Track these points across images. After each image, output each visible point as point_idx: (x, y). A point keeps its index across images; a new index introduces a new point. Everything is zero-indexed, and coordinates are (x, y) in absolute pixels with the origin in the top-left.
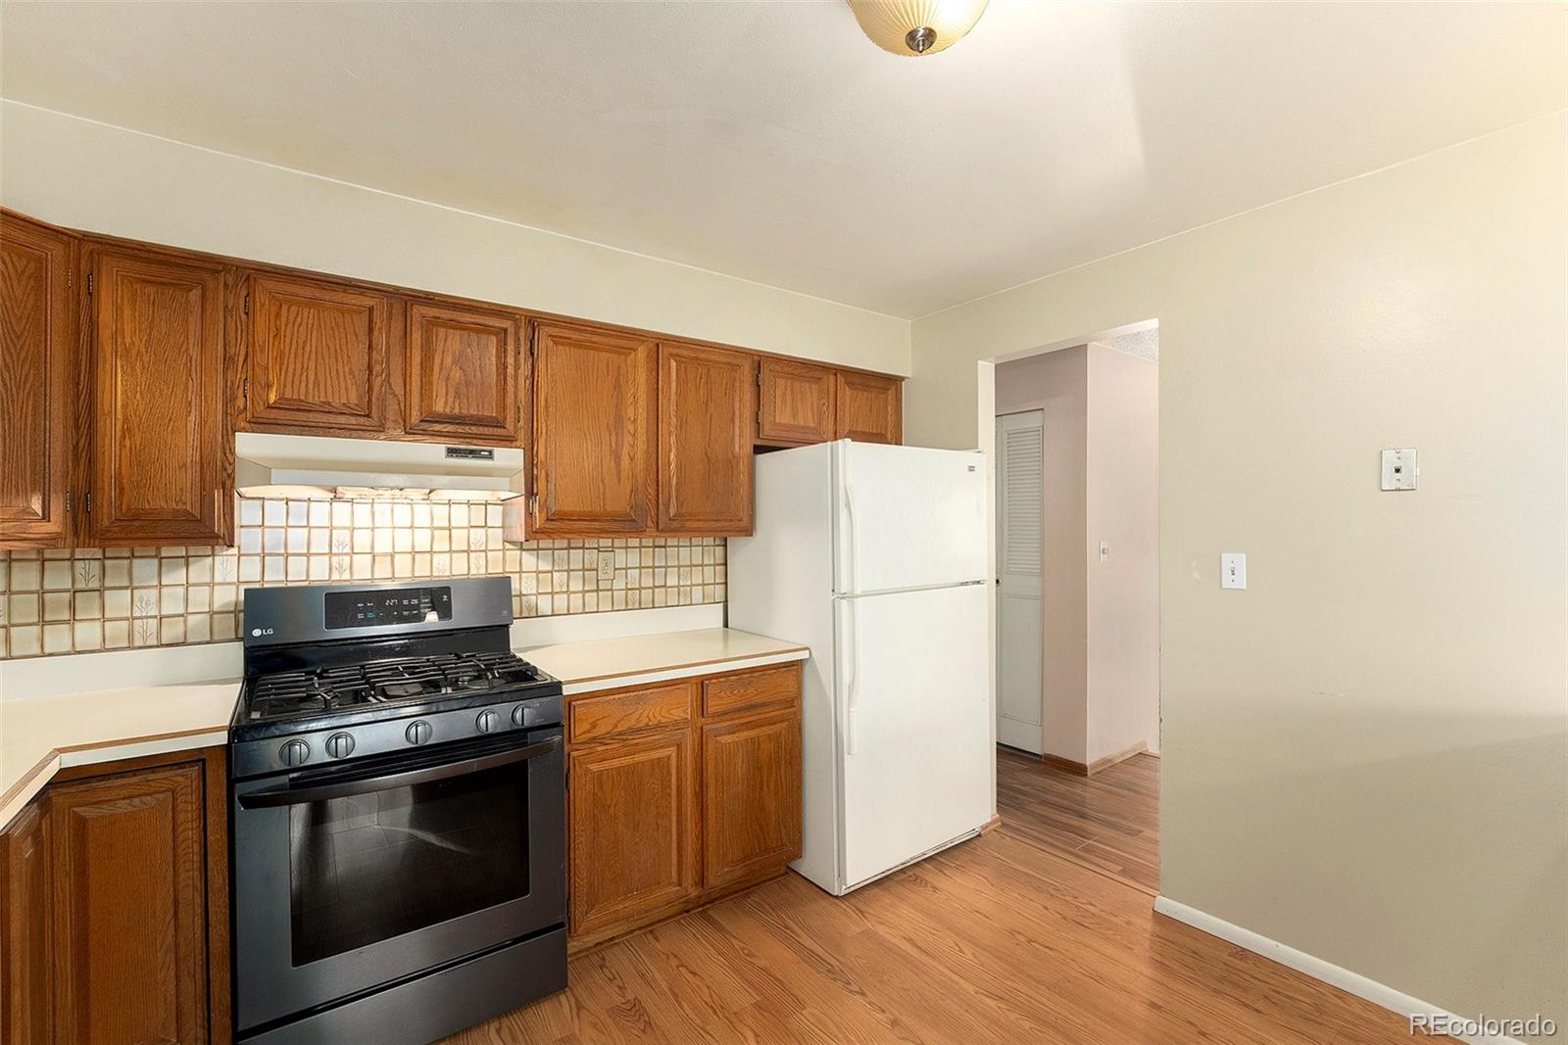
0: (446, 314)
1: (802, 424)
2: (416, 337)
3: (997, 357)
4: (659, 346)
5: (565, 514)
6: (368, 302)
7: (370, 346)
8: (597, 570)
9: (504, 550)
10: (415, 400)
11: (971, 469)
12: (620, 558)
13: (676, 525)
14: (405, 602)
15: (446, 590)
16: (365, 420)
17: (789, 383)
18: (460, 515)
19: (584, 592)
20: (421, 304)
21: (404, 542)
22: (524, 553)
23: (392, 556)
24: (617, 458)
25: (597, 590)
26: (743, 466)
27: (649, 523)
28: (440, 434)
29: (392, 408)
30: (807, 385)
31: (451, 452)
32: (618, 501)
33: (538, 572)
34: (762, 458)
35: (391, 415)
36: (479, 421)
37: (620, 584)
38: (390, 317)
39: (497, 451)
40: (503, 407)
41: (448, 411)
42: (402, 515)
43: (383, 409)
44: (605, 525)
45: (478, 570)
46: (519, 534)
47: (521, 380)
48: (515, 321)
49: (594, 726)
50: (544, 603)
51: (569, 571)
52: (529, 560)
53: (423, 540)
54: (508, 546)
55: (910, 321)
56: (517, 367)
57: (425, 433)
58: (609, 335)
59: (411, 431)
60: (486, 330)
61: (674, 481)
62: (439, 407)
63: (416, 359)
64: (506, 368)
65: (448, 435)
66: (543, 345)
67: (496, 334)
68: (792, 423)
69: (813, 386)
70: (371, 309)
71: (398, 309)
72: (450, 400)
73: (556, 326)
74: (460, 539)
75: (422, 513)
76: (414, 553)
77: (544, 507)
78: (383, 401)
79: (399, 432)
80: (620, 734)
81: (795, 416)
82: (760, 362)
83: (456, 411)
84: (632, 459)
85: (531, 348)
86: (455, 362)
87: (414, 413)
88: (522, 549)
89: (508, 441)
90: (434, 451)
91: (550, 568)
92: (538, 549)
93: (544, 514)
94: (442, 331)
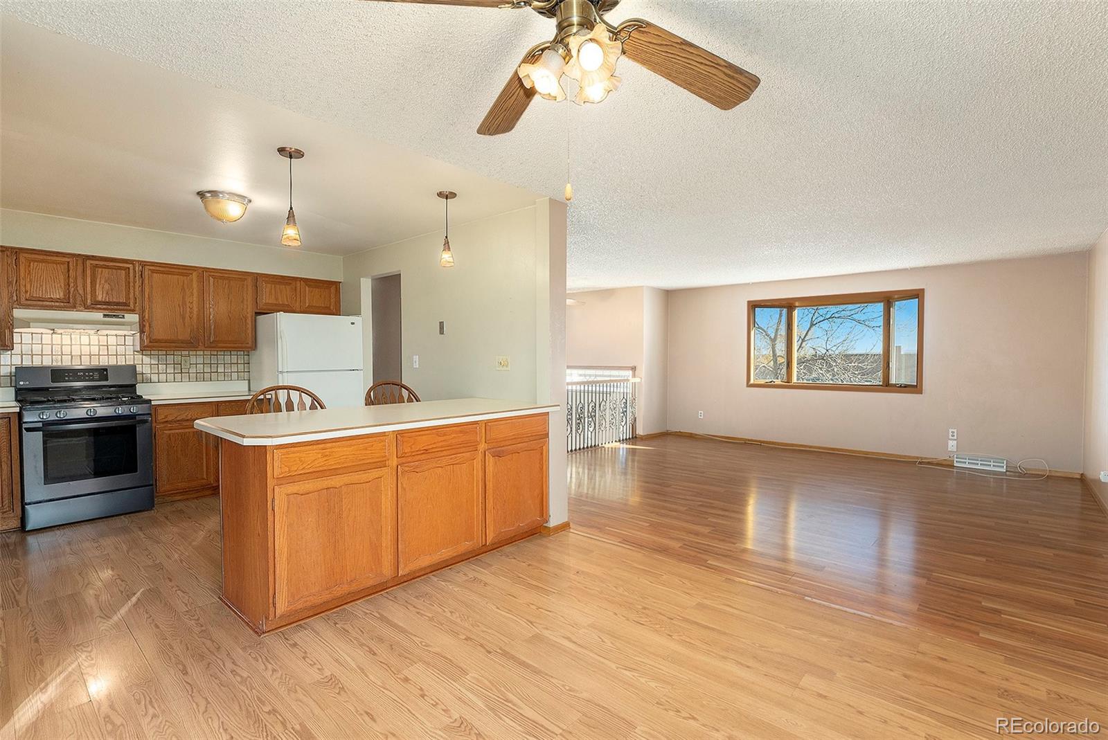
0: (102, 263)
1: (281, 303)
2: (88, 272)
3: (372, 277)
4: (204, 272)
5: (159, 340)
6: (67, 260)
7: (69, 276)
8: (181, 364)
9: (134, 354)
10: (89, 297)
11: (353, 323)
12: (193, 360)
13: (213, 345)
14: (87, 374)
15: (106, 370)
16: (68, 303)
17: (273, 286)
18: (112, 340)
19: (174, 373)
20: (90, 259)
21: (86, 350)
22: (144, 357)
23: (80, 356)
24: (184, 318)
25: (181, 373)
26: (249, 321)
27: (200, 344)
28: (100, 309)
29: (79, 299)
30: (284, 286)
31: (105, 316)
32: (184, 335)
33: (151, 364)
34: (259, 317)
35: (78, 302)
36: (118, 304)
37: (193, 370)
38: (77, 265)
39: (126, 315)
40: (128, 298)
41: (103, 300)
42: (85, 340)
43: (75, 299)
44: (178, 345)
45: (121, 362)
46: (138, 348)
47: (137, 287)
48: (133, 264)
49: (166, 417)
50: (154, 378)
51: (166, 364)
52: (147, 360)
53: (95, 350)
54: (135, 353)
55: (342, 257)
56: (135, 282)
57: (93, 308)
58: (179, 269)
59: (87, 308)
60: (120, 268)
61: (213, 327)
62: (100, 298)
63: (89, 281)
64: (129, 283)
65: (104, 309)
66: (146, 273)
67: (125, 270)
68: (275, 302)
69: (287, 287)
70: (68, 262)
71: (80, 262)
72: (104, 295)
73: (153, 266)
74: (112, 350)
75: (94, 339)
76: (90, 355)
77: (149, 337)
78: (75, 297)
79: (82, 308)
80: (178, 421)
81: (277, 299)
82: (257, 277)
83: (107, 300)
84: (191, 318)
85: (142, 274)
86: (106, 282)
87: (89, 301)
88: (143, 355)
89: (132, 311)
90: (98, 316)
91: (157, 363)
92: (151, 355)
93: (148, 340)
94: (100, 270)
